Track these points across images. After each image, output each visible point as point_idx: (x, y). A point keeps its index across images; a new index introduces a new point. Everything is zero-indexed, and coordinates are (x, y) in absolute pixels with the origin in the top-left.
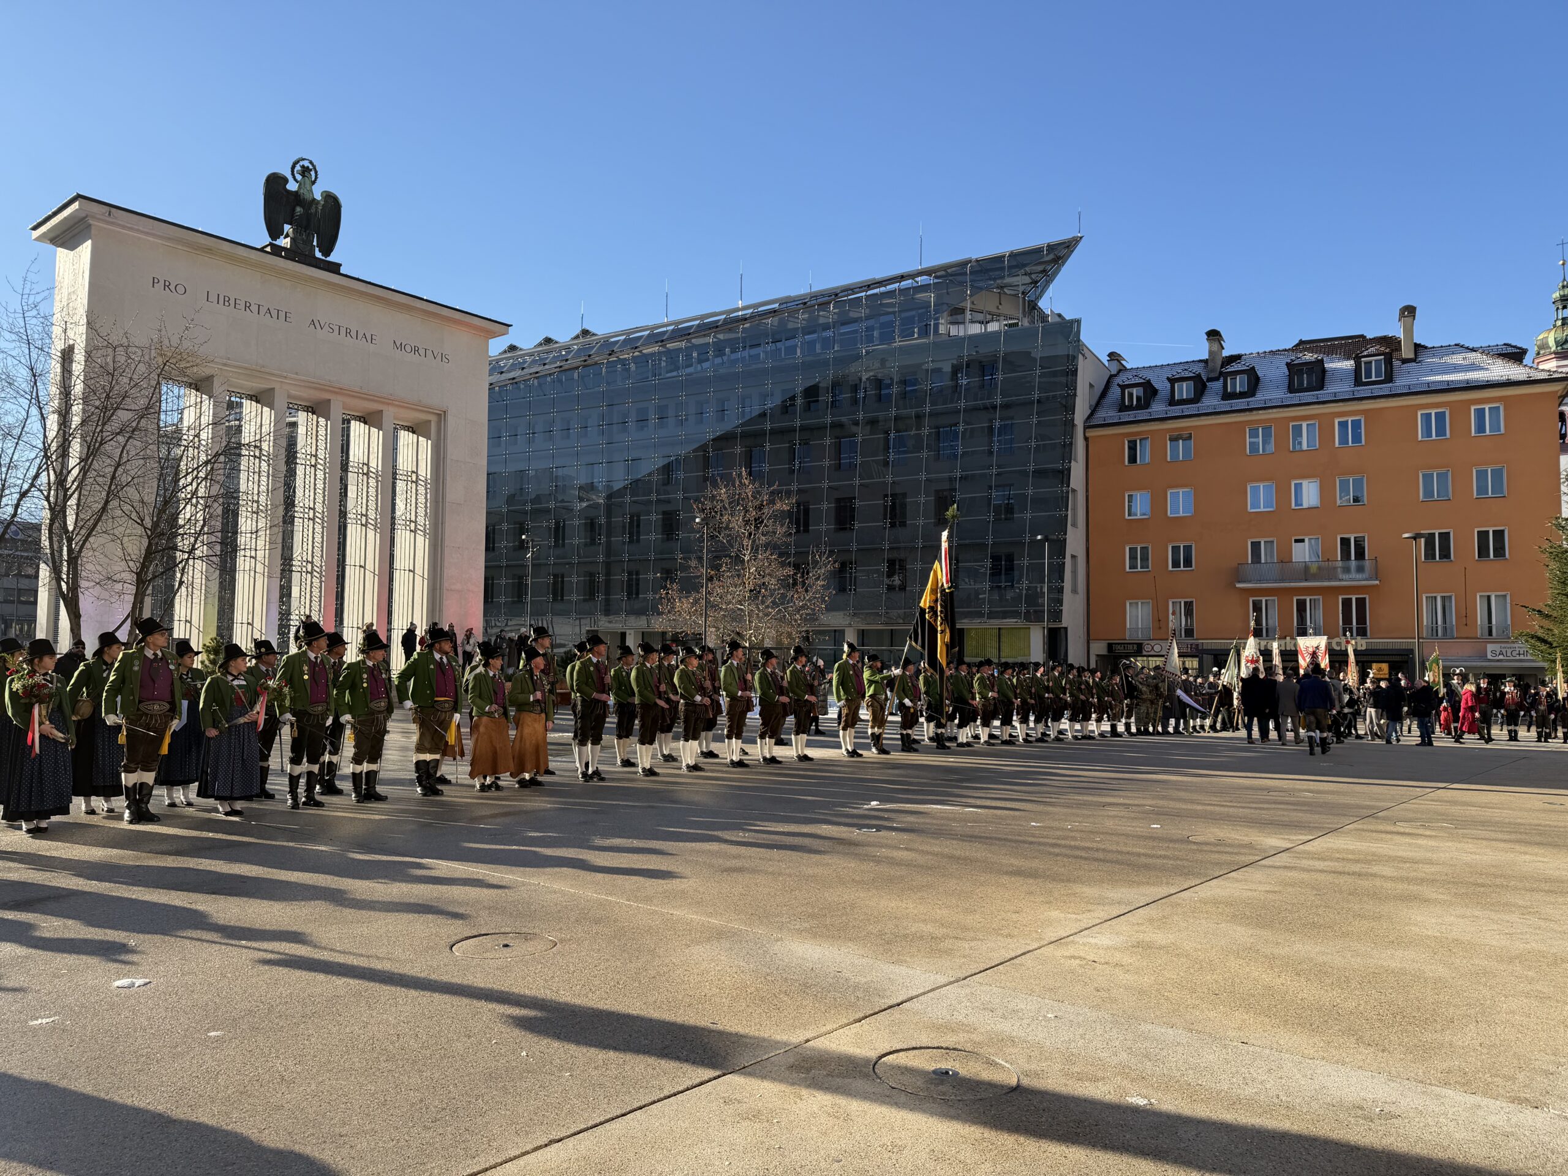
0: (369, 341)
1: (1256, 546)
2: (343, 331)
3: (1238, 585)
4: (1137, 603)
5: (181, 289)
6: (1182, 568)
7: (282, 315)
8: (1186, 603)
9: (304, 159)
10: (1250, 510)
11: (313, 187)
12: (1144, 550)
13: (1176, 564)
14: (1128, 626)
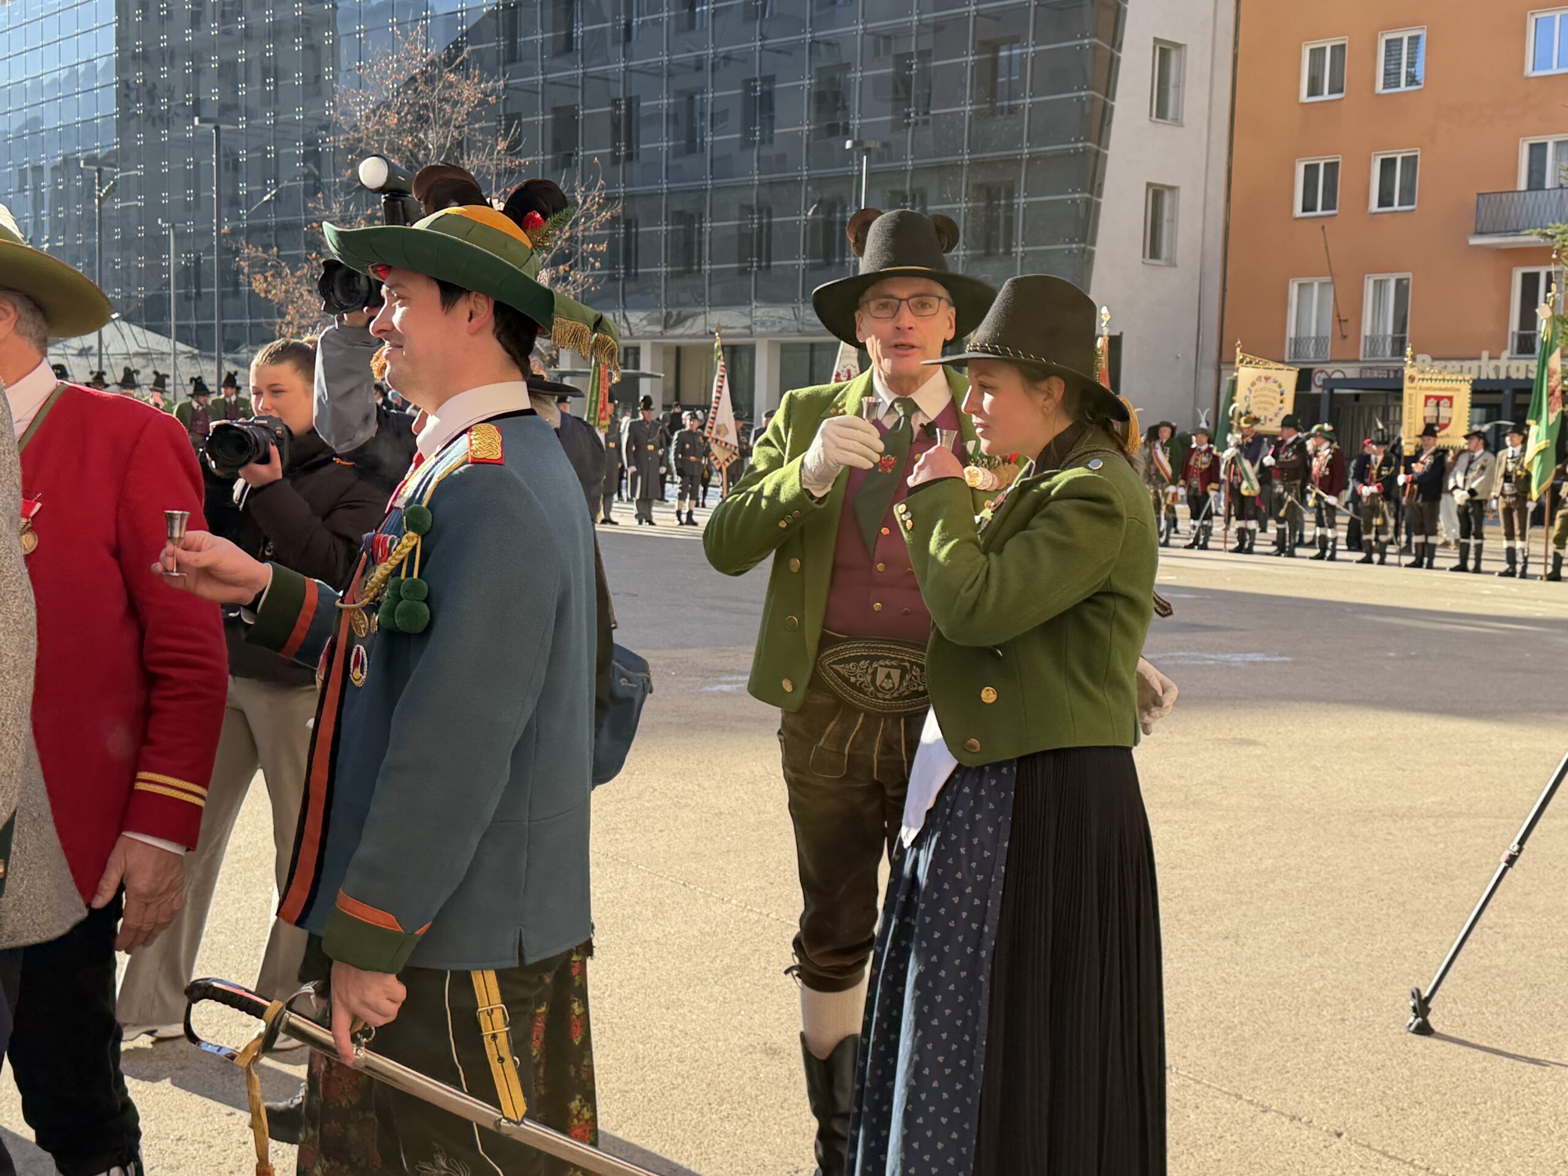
1: (1538, 151)
3: (1475, 241)
4: (1311, 284)
6: (1396, 207)
8: (1399, 282)
10: (1528, 71)
12: (1331, 168)
13: (1385, 200)
14: (1291, 332)
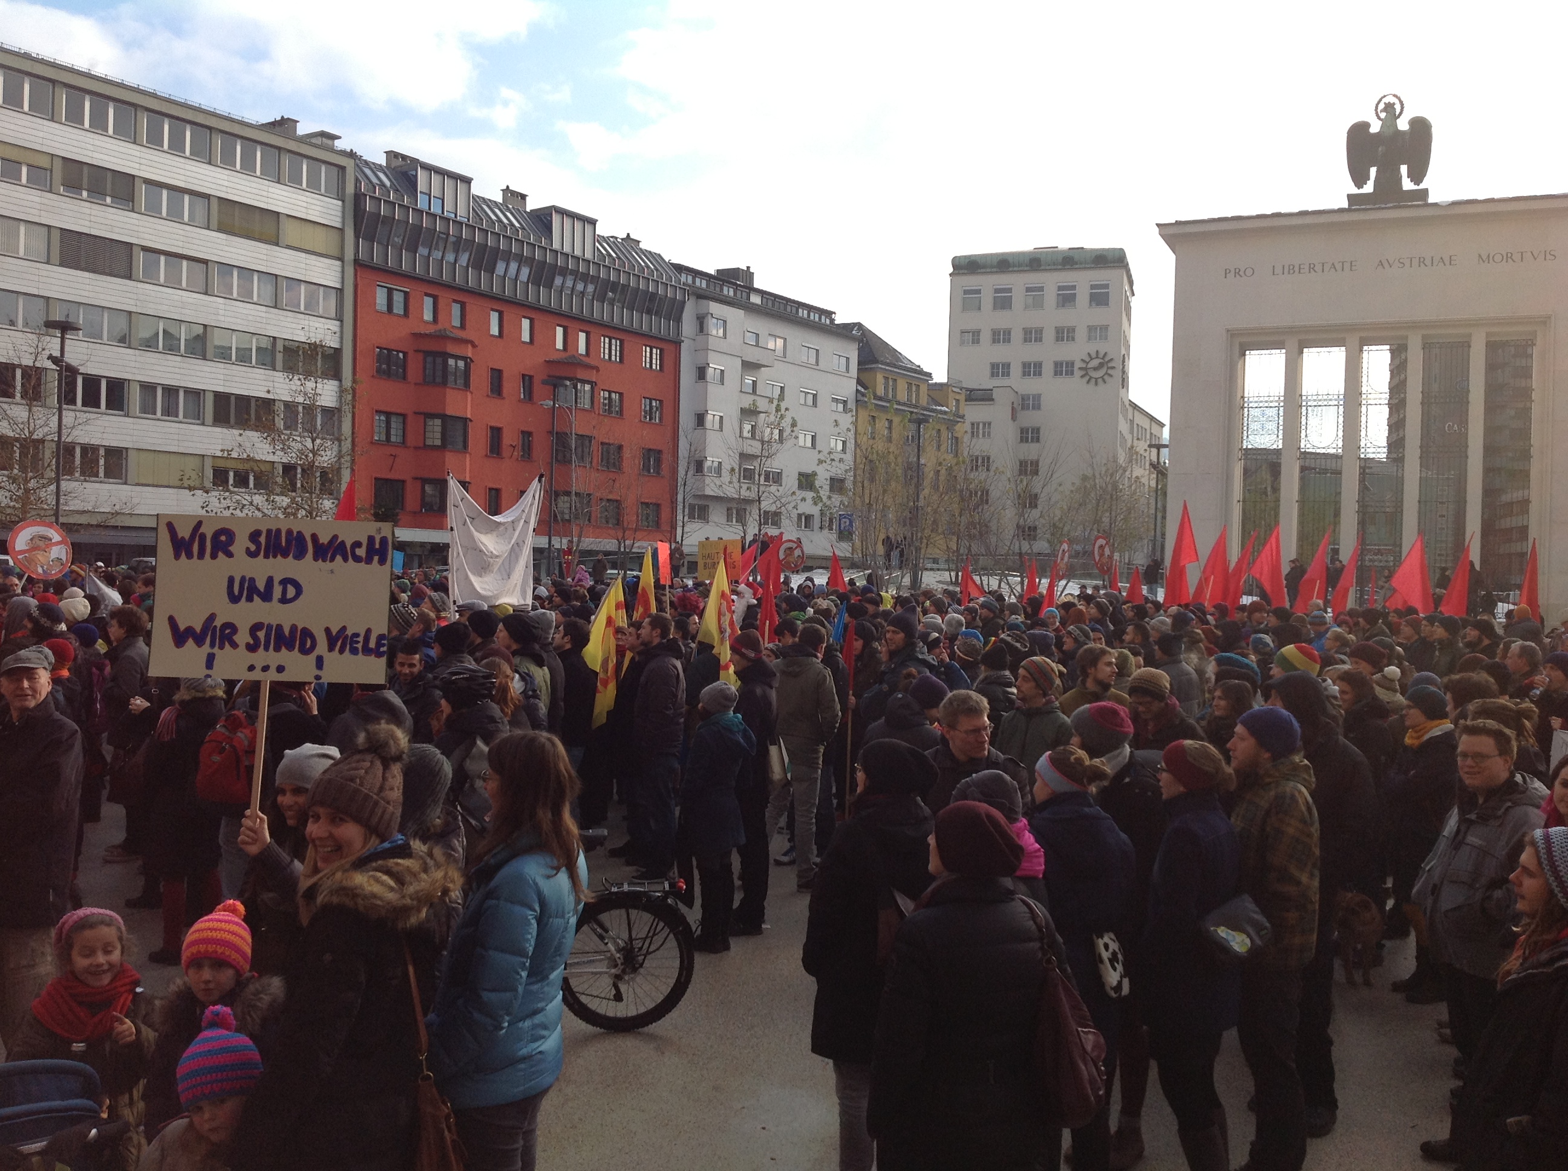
0: (1447, 263)
2: (1415, 262)
5: (1249, 272)
7: (1347, 266)
9: (1385, 96)
11: (1398, 121)
